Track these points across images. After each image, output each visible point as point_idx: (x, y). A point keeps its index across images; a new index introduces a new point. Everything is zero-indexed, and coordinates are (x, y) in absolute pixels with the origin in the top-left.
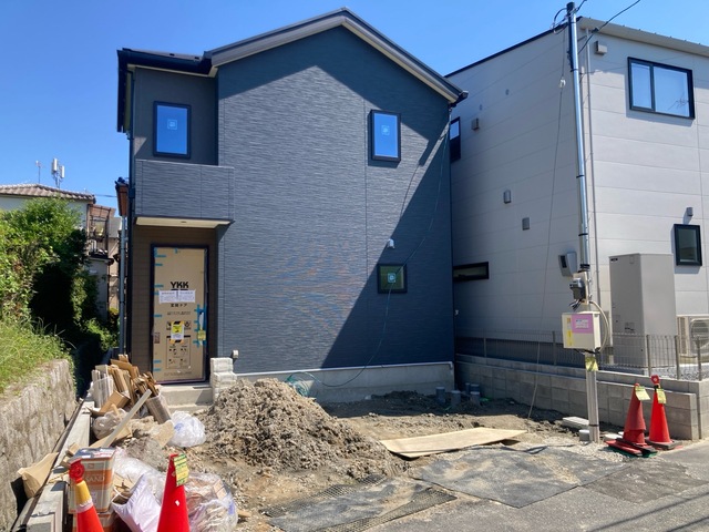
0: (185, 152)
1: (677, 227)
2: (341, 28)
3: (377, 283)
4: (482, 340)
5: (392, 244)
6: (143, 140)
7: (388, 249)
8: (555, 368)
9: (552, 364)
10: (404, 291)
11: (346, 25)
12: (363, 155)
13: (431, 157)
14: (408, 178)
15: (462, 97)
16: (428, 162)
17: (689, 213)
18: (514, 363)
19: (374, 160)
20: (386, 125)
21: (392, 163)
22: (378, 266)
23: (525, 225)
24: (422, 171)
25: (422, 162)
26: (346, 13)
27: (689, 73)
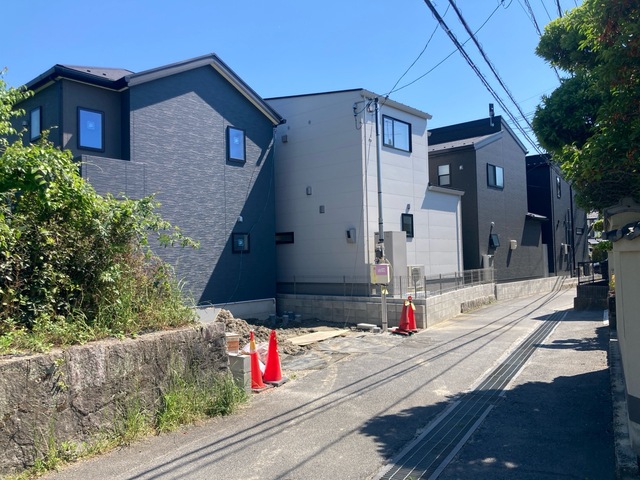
0: (100, 147)
1: (403, 215)
2: (209, 66)
3: (232, 247)
4: (292, 284)
5: (241, 219)
6: (70, 136)
7: (238, 222)
8: (345, 298)
9: (343, 295)
10: (248, 252)
11: (213, 65)
12: (223, 158)
13: (263, 162)
14: (250, 174)
15: (282, 122)
16: (262, 164)
17: (408, 207)
18: (317, 297)
19: (230, 161)
20: (237, 137)
21: (240, 163)
22: (233, 233)
23: (322, 209)
24: (258, 170)
25: (258, 164)
26: (214, 57)
27: (410, 125)
